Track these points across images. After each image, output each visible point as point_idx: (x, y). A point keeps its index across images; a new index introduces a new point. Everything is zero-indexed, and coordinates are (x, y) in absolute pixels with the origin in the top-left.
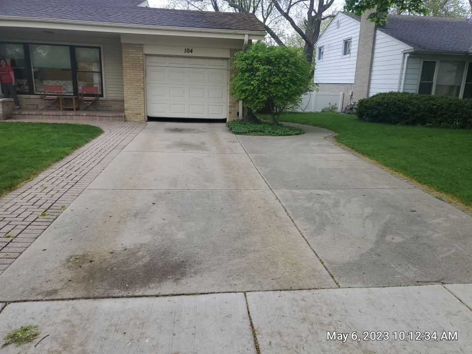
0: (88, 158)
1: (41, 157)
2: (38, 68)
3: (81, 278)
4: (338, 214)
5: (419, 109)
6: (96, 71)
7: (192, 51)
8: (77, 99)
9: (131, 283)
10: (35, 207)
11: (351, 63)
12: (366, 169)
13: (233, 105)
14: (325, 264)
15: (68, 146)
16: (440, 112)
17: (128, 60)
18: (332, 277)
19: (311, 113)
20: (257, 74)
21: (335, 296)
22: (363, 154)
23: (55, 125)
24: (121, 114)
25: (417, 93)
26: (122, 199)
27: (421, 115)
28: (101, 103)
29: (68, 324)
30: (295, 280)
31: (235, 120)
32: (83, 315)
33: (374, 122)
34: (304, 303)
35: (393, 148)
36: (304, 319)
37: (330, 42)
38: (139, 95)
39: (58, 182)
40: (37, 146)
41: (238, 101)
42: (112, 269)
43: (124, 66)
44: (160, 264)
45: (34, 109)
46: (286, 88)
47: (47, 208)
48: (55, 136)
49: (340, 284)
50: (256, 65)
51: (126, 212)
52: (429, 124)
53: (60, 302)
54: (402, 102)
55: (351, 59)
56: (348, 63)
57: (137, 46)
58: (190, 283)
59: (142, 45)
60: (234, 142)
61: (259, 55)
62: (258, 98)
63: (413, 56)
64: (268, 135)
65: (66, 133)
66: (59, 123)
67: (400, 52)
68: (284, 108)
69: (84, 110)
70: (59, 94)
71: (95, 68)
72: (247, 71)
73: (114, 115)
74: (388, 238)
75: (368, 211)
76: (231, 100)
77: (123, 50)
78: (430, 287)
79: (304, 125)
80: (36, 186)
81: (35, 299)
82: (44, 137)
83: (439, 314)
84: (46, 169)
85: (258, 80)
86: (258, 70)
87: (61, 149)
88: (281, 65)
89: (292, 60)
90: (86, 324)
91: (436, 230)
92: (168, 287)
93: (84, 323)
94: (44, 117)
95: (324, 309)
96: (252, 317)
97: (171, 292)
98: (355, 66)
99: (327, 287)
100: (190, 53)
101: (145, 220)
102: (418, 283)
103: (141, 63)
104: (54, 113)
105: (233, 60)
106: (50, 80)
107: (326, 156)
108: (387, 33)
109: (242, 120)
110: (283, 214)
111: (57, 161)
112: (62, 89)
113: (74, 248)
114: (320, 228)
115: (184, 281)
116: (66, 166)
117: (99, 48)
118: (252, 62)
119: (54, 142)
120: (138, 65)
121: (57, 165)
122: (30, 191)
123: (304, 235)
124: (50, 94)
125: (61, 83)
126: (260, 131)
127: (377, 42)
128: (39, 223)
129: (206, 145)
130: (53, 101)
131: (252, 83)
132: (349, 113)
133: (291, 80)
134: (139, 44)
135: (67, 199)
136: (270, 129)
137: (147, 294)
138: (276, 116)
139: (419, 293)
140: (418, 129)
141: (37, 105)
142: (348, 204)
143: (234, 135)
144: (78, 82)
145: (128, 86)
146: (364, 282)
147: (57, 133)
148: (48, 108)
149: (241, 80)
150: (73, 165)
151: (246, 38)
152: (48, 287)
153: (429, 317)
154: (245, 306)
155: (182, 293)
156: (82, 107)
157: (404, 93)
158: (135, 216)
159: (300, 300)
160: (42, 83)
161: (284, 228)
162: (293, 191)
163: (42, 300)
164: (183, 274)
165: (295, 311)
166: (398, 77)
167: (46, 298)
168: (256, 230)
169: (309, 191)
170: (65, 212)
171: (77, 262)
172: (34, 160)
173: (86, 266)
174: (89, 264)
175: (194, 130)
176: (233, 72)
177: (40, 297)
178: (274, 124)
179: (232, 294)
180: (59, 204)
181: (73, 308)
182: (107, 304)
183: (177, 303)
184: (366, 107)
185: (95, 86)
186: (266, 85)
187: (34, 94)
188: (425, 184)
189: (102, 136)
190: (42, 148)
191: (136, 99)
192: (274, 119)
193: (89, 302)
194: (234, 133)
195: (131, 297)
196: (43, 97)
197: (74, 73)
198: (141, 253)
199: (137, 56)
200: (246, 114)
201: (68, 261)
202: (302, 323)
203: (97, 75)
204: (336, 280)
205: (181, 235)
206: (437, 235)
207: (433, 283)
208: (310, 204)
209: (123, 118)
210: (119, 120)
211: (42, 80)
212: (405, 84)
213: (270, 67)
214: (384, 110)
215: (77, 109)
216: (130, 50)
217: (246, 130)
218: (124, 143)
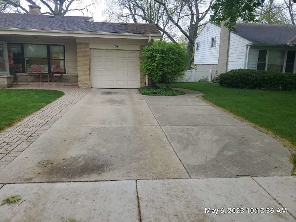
0: (54, 109)
1: (27, 108)
2: (28, 58)
3: (46, 172)
4: (198, 139)
5: (256, 79)
6: (61, 59)
7: (118, 47)
8: (50, 75)
9: (73, 175)
10: (22, 135)
11: (216, 52)
12: (219, 115)
13: (142, 78)
14: (185, 166)
15: (43, 102)
16: (270, 81)
17: (80, 52)
18: (188, 173)
19: (192, 83)
20: (156, 60)
21: (188, 182)
22: (219, 106)
23: (36, 91)
24: (76, 84)
25: (256, 69)
26: (72, 131)
27: (258, 83)
28: (64, 78)
29: (37, 194)
30: (166, 174)
31: (143, 87)
32: (45, 190)
33: (229, 87)
34: (169, 186)
35: (238, 102)
36: (168, 194)
37: (203, 40)
38: (86, 73)
39: (36, 122)
40: (26, 102)
41: (145, 75)
42: (63, 168)
43: (78, 56)
44: (90, 165)
45: (25, 82)
46: (173, 67)
47: (29, 136)
48: (36, 97)
49: (191, 176)
50: (155, 54)
51: (74, 138)
52: (263, 88)
53: (33, 184)
54: (246, 75)
55: (216, 49)
56: (214, 52)
57: (86, 44)
58: (106, 175)
59: (88, 43)
60: (141, 99)
61: (157, 48)
62: (157, 74)
63: (252, 47)
64: (163, 95)
65: (43, 95)
66: (39, 89)
67: (244, 45)
68: (173, 79)
69: (54, 82)
70: (40, 72)
71: (61, 57)
72: (150, 58)
73: (72, 84)
74: (225, 152)
75: (216, 137)
76: (141, 75)
77: (77, 46)
78: (244, 178)
79: (186, 90)
80: (24, 124)
81: (20, 182)
82: (30, 97)
83: (245, 192)
84: (30, 115)
85: (156, 63)
86: (156, 57)
87: (39, 104)
88: (170, 54)
89: (177, 51)
90: (46, 195)
91: (255, 148)
92: (94, 177)
93: (46, 194)
94: (31, 86)
95: (180, 189)
96: (138, 193)
97: (95, 179)
98: (218, 54)
99: (184, 178)
100: (117, 47)
101: (84, 143)
102: (237, 176)
103: (88, 54)
104: (37, 84)
105: (142, 51)
106: (35, 64)
107: (196, 107)
108: (236, 34)
109: (148, 87)
110: (165, 139)
111: (37, 110)
112: (42, 69)
113: (43, 157)
114: (186, 147)
115: (103, 174)
116: (42, 113)
117: (64, 46)
118: (153, 52)
119: (35, 100)
120: (86, 55)
121: (36, 113)
122: (20, 127)
123: (175, 150)
124: (34, 72)
125: (41, 66)
126: (158, 93)
127: (231, 39)
128: (24, 144)
129: (125, 102)
130: (36, 77)
131: (153, 65)
132: (215, 82)
133: (176, 63)
134: (87, 43)
135: (41, 131)
136: (164, 92)
137: (81, 180)
138: (168, 85)
139: (237, 181)
140: (256, 92)
141: (27, 79)
142: (205, 134)
143: (142, 95)
144: (51, 65)
145: (80, 67)
146: (205, 175)
147: (38, 95)
148: (33, 81)
149: (147, 63)
150: (46, 113)
151: (150, 39)
152: (27, 177)
153: (240, 193)
154: (135, 187)
155: (101, 180)
156: (53, 80)
157: (248, 70)
158: (79, 140)
159: (167, 184)
160: (30, 66)
161: (164, 147)
162: (173, 127)
163: (23, 183)
164: (103, 171)
165: (163, 190)
166: (244, 60)
167: (26, 182)
168: (147, 148)
169: (182, 127)
170: (39, 138)
171: (44, 164)
172: (23, 110)
173: (49, 166)
174: (51, 165)
175: (118, 93)
176: (142, 58)
177: (22, 181)
178: (167, 89)
179: (129, 181)
180: (36, 134)
181: (40, 187)
182: (59, 185)
183: (97, 185)
184: (224, 78)
185: (61, 68)
186: (161, 66)
187: (25, 73)
188: (253, 123)
189: (64, 97)
190: (28, 103)
191: (85, 75)
192: (167, 86)
193: (49, 184)
194: (142, 94)
195: (72, 182)
196: (30, 74)
197: (49, 60)
198: (80, 160)
199: (86, 50)
200: (150, 83)
201: (39, 163)
202: (166, 196)
203: (62, 62)
204: (190, 174)
205: (104, 151)
206: (254, 151)
207: (246, 176)
208: (181, 134)
209: (77, 86)
210: (74, 88)
211: (30, 65)
212: (248, 64)
213: (163, 55)
214: (235, 80)
215: (50, 81)
216: (82, 47)
217: (150, 92)
218: (76, 101)
